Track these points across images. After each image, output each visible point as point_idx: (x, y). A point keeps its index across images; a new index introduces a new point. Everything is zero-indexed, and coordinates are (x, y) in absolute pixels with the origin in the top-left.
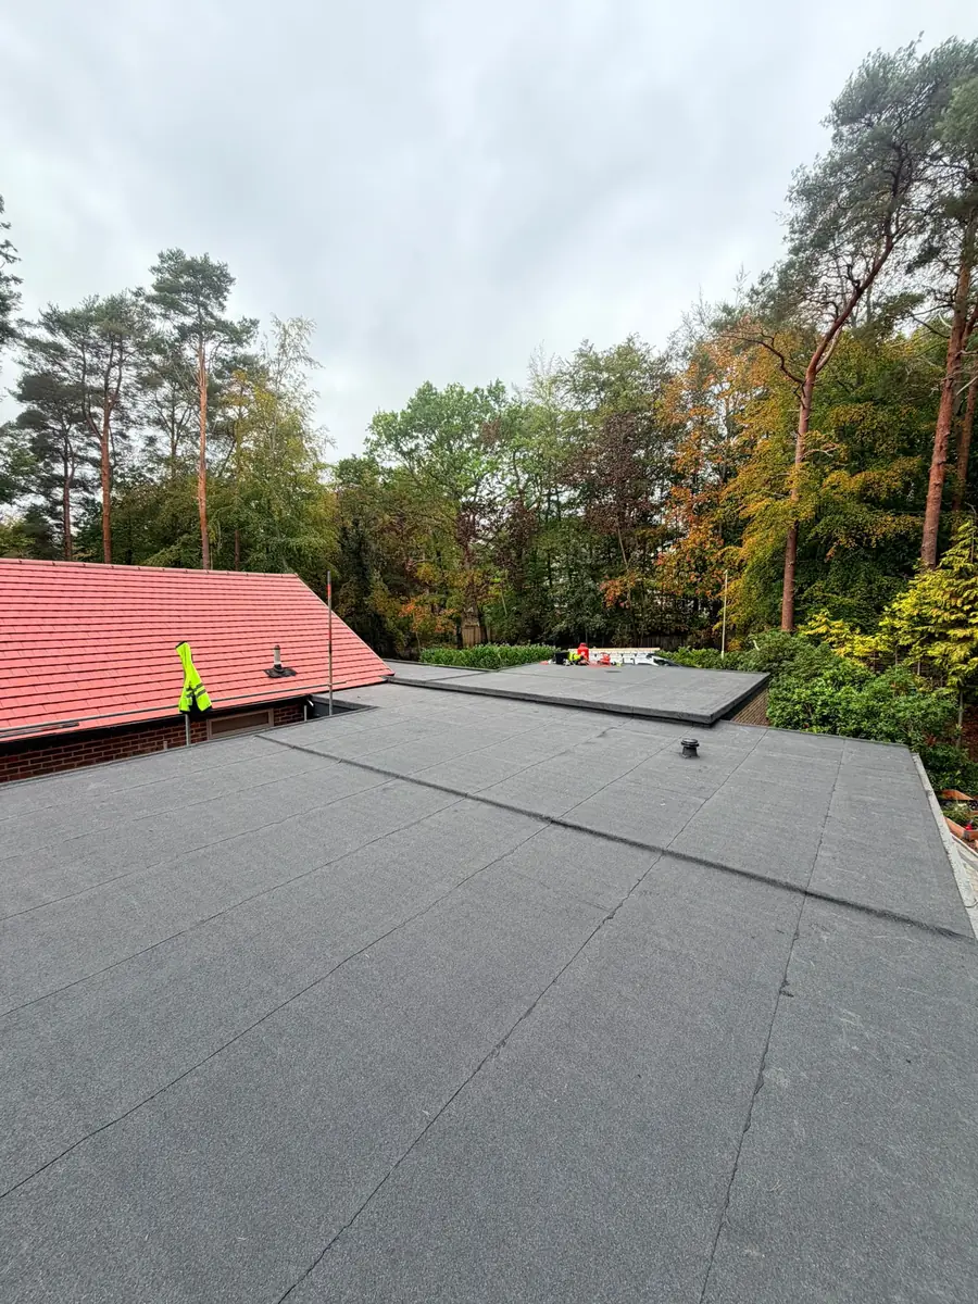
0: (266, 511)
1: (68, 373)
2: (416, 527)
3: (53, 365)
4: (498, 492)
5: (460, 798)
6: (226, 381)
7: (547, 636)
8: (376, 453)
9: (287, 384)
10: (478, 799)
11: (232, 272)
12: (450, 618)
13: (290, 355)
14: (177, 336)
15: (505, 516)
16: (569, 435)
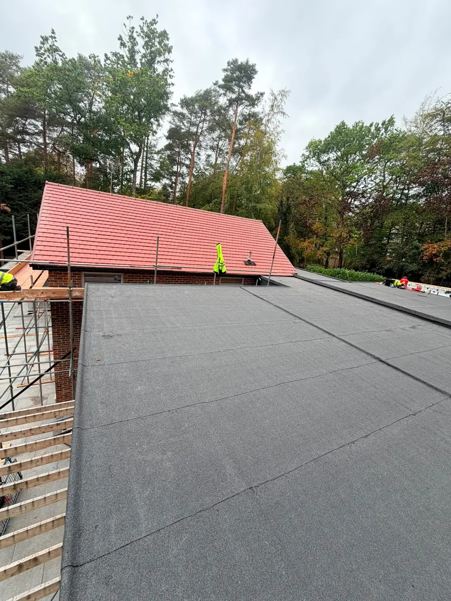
0: (249, 190)
1: (185, 127)
2: (317, 203)
3: (180, 123)
4: (370, 186)
5: (330, 336)
6: (243, 126)
7: (378, 269)
8: (306, 162)
9: (270, 127)
10: (340, 339)
11: (257, 68)
12: (325, 252)
13: (275, 111)
14: (228, 104)
15: (371, 200)
16: (429, 152)
